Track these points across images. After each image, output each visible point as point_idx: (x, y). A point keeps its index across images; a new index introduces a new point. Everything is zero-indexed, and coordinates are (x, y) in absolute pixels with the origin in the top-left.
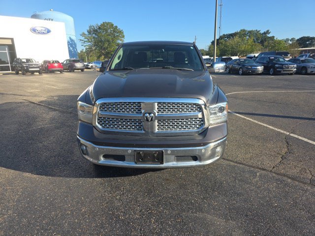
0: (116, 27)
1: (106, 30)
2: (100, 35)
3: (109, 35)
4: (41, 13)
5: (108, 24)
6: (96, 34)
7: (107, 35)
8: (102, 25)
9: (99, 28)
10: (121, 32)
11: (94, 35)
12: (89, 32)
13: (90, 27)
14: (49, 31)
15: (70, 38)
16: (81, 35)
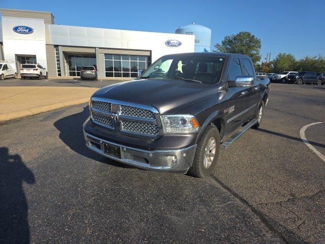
0: (253, 36)
1: (241, 41)
2: (234, 45)
3: (244, 45)
4: (184, 28)
5: (244, 34)
6: (230, 45)
7: (242, 46)
8: (238, 35)
9: (235, 39)
10: (258, 42)
11: (228, 46)
12: (224, 43)
13: (226, 38)
14: (180, 44)
15: (205, 49)
16: (215, 46)
